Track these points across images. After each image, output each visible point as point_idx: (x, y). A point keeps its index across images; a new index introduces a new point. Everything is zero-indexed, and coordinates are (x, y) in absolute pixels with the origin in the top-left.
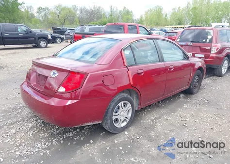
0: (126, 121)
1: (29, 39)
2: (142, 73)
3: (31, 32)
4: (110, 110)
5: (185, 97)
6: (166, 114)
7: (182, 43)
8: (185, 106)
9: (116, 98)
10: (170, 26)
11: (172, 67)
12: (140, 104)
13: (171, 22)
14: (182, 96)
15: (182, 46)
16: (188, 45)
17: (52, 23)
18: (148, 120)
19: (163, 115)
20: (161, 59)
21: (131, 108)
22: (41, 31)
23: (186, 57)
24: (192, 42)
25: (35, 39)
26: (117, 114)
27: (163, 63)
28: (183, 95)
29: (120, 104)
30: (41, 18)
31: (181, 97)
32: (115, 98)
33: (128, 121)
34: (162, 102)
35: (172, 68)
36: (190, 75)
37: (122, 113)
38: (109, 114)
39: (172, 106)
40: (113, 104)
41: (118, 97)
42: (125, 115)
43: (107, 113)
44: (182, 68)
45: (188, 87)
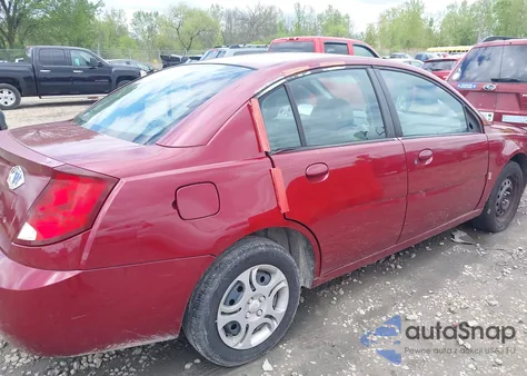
0: (270, 327)
1: (97, 82)
2: (325, 173)
3: (101, 65)
4: (207, 297)
5: (470, 240)
6: (405, 296)
7: (465, 86)
8: (468, 270)
9: (229, 257)
10: (439, 48)
11: (430, 153)
12: (317, 273)
13: (442, 38)
14: (459, 236)
15: (465, 92)
16: (483, 91)
17: (162, 46)
18: (345, 318)
19: (394, 300)
20: (393, 129)
21: (284, 284)
22: (128, 63)
23: (475, 124)
24: (494, 81)
25: (110, 81)
26: (233, 308)
27: (397, 141)
28: (464, 234)
29: (244, 277)
30: (140, 37)
31: (457, 239)
32: (226, 258)
33: (275, 325)
34: (397, 255)
35: (428, 158)
36: (487, 175)
37: (255, 303)
38: (204, 311)
39: (425, 270)
40: (217, 278)
41: (236, 253)
42: (267, 308)
43: (196, 307)
44: (465, 155)
45: (478, 211)
